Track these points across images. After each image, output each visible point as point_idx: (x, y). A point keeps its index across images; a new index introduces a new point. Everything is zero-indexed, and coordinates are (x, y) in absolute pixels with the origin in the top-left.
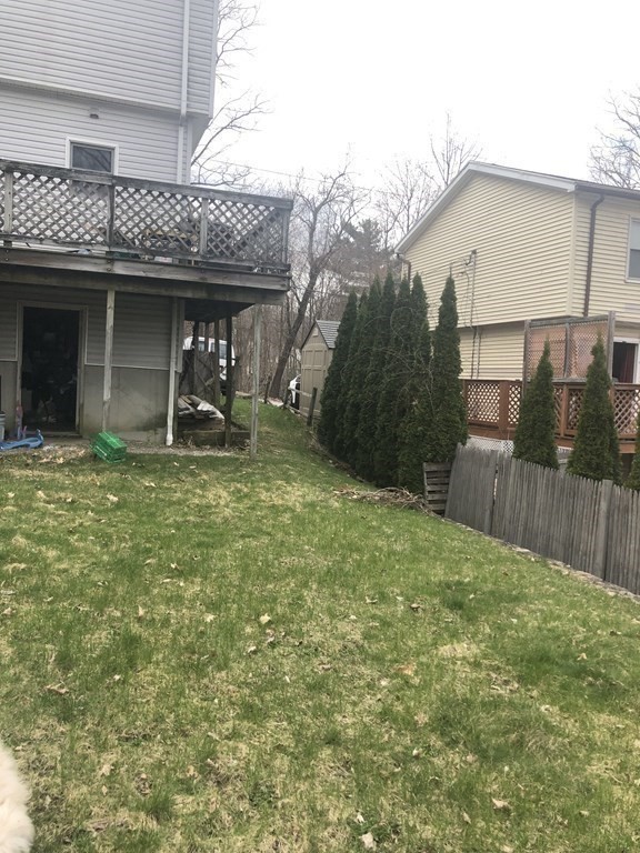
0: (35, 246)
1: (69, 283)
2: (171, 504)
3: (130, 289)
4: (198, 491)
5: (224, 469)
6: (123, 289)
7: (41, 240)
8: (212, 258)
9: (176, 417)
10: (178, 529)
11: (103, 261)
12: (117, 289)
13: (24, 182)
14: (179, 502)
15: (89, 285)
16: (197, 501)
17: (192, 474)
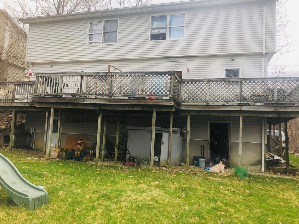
0: (216, 104)
1: (227, 114)
2: (271, 196)
3: (248, 115)
4: (281, 192)
5: (289, 184)
6: (245, 115)
7: (218, 101)
8: (279, 102)
9: (265, 161)
10: (277, 207)
11: (239, 107)
12: (243, 115)
13: (213, 84)
14: (275, 196)
15: (233, 115)
16: (282, 197)
17: (276, 185)
